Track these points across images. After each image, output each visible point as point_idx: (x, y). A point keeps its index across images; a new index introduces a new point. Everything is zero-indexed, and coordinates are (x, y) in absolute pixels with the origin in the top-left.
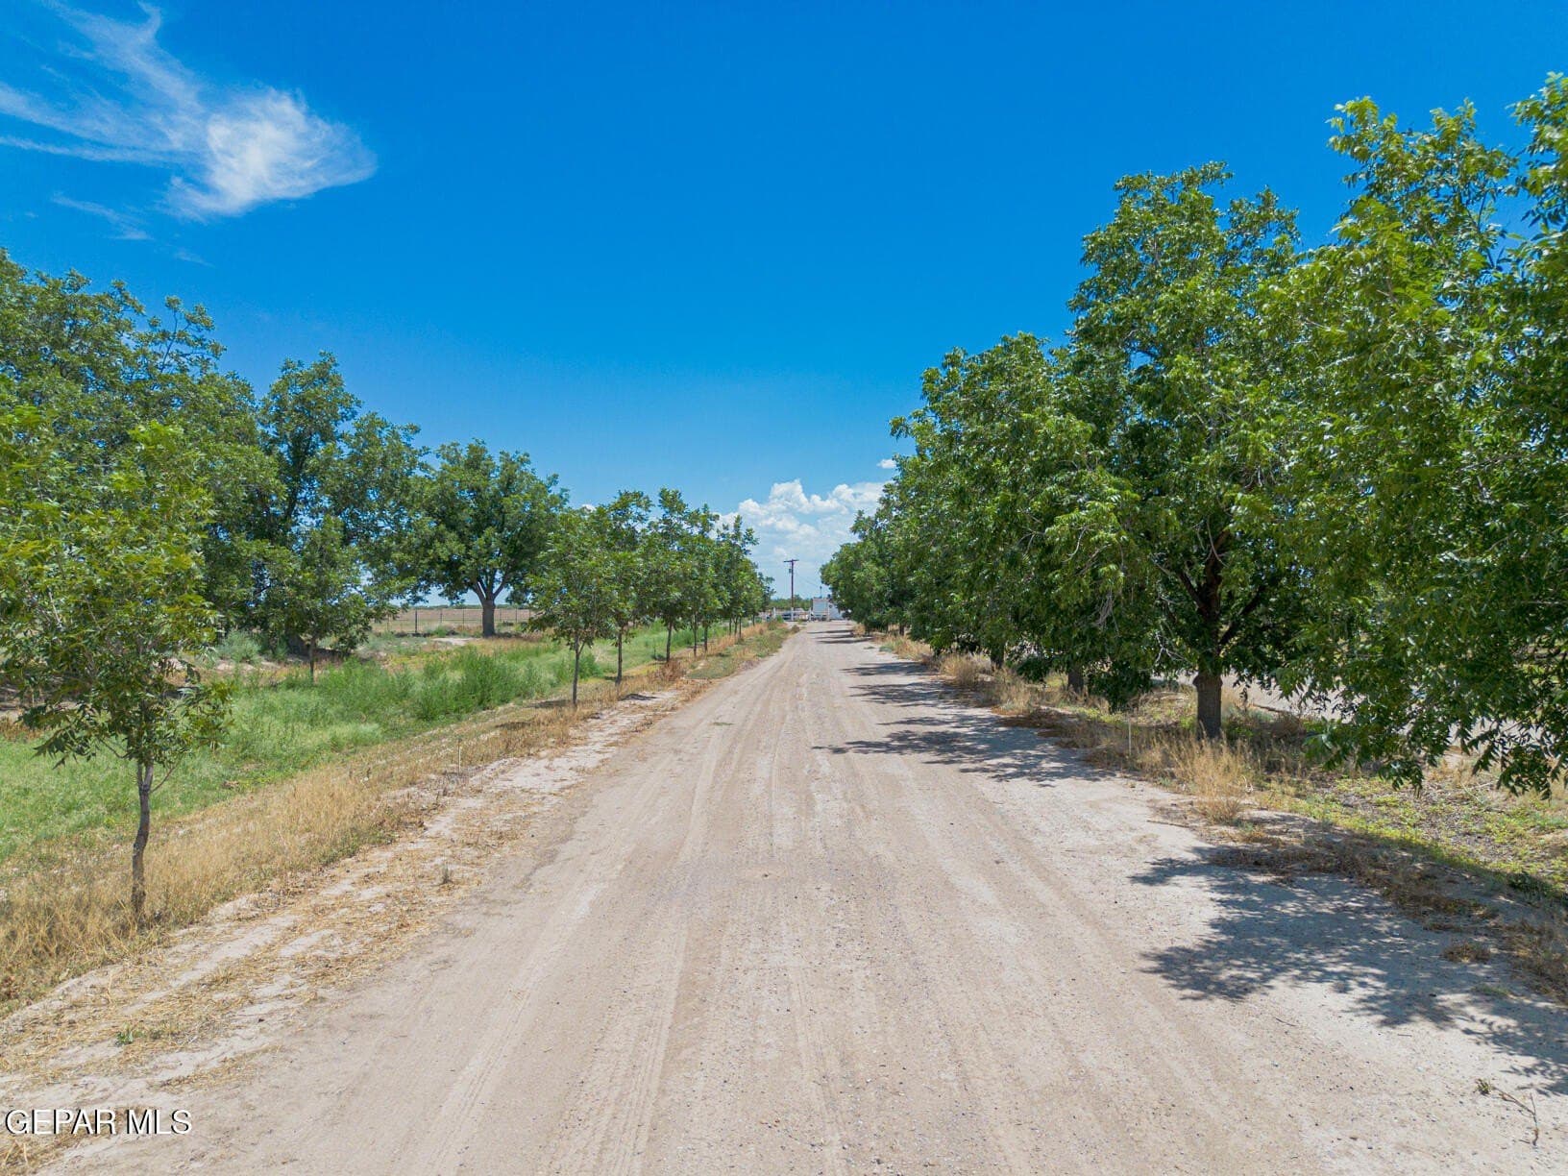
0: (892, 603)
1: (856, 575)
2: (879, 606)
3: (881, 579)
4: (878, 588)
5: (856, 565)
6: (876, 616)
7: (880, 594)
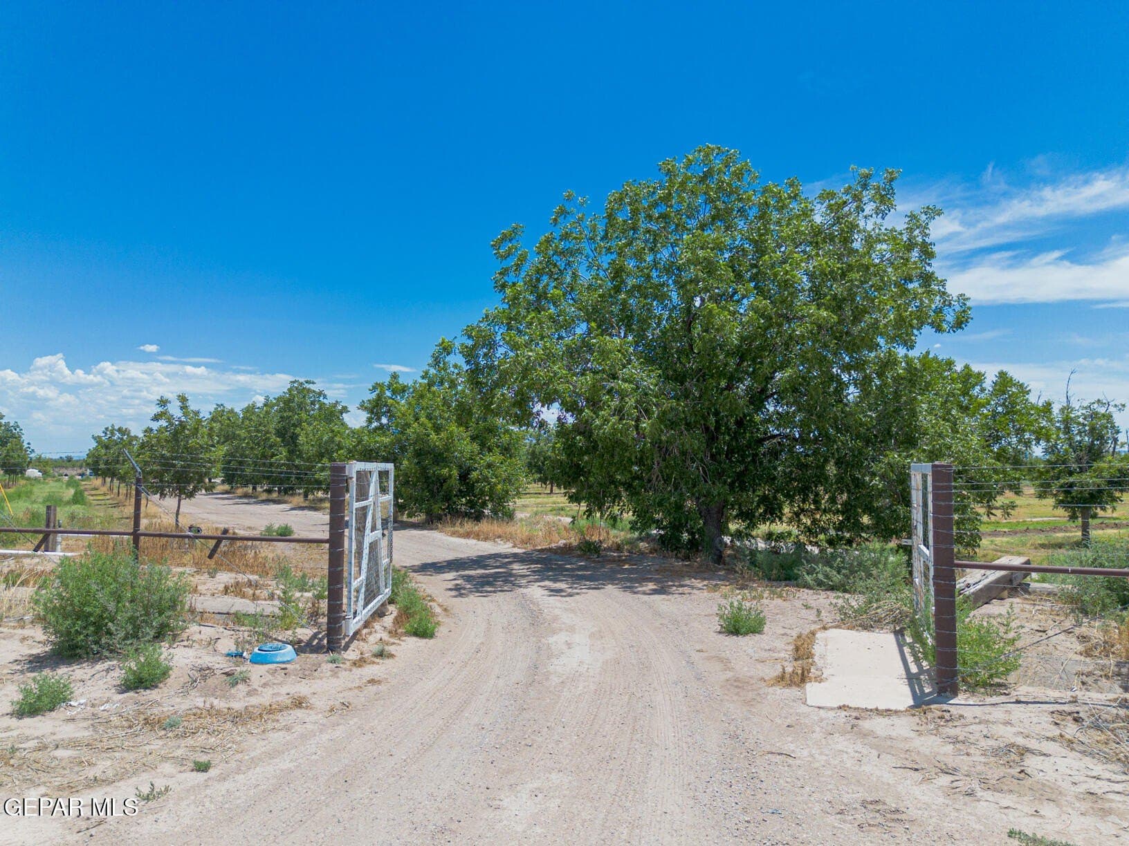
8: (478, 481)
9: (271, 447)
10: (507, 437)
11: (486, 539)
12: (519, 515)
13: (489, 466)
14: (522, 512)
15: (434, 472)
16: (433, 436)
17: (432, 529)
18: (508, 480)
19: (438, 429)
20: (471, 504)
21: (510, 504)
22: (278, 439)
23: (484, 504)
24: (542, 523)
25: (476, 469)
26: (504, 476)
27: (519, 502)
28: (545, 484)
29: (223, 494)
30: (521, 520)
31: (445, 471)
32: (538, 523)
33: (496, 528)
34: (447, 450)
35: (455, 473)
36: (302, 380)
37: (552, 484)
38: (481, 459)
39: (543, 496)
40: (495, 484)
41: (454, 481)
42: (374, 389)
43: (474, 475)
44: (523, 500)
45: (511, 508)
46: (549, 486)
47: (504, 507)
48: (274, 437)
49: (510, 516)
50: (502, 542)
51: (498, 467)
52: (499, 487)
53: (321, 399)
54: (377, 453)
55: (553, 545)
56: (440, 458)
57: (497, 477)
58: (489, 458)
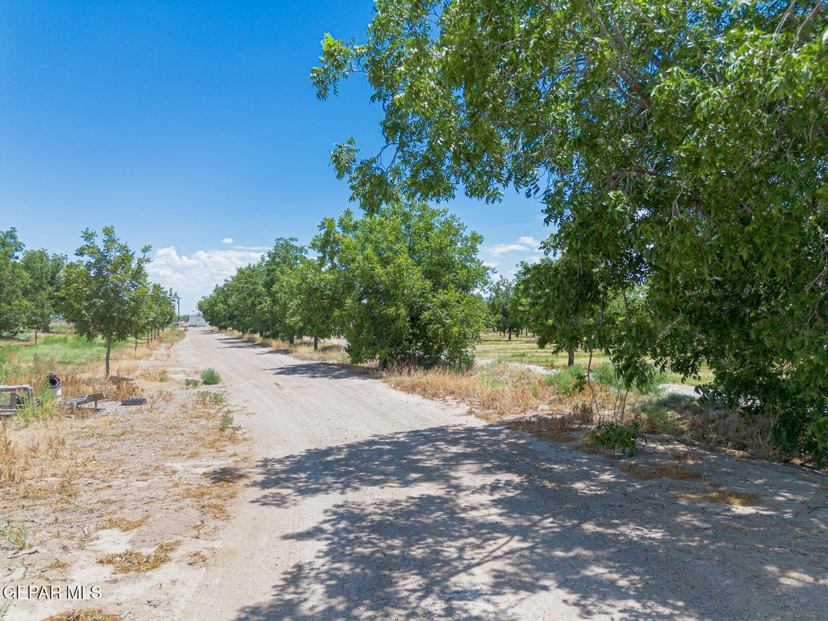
0: (229, 319)
1: (215, 308)
2: (224, 320)
3: (225, 310)
4: (224, 313)
5: (215, 305)
6: (223, 324)
7: (225, 316)
8: (430, 322)
9: (259, 296)
10: (464, 271)
11: (434, 396)
12: (479, 362)
13: (444, 305)
14: (482, 357)
15: (380, 313)
16: (379, 270)
17: (377, 378)
18: (465, 321)
19: (385, 262)
20: (426, 348)
21: (469, 349)
22: (263, 289)
23: (440, 350)
24: (508, 374)
25: (429, 308)
26: (460, 316)
27: (479, 347)
28: (504, 332)
29: (237, 338)
30: (482, 367)
31: (391, 311)
32: (503, 373)
33: (448, 380)
34: (395, 286)
35: (403, 312)
36: (287, 237)
37: (510, 332)
38: (434, 296)
39: (502, 342)
40: (450, 326)
41: (404, 323)
42: (322, 226)
43: (426, 315)
44: (484, 346)
45: (469, 354)
46: (507, 335)
47: (461, 353)
48: (261, 287)
49: (469, 364)
50: (454, 403)
51: (454, 307)
52: (455, 329)
53: (303, 254)
54: (322, 292)
55: (529, 414)
56: (387, 295)
57: (452, 318)
58: (442, 296)
